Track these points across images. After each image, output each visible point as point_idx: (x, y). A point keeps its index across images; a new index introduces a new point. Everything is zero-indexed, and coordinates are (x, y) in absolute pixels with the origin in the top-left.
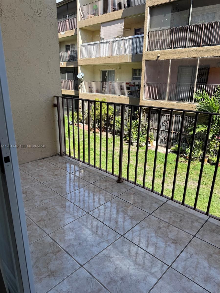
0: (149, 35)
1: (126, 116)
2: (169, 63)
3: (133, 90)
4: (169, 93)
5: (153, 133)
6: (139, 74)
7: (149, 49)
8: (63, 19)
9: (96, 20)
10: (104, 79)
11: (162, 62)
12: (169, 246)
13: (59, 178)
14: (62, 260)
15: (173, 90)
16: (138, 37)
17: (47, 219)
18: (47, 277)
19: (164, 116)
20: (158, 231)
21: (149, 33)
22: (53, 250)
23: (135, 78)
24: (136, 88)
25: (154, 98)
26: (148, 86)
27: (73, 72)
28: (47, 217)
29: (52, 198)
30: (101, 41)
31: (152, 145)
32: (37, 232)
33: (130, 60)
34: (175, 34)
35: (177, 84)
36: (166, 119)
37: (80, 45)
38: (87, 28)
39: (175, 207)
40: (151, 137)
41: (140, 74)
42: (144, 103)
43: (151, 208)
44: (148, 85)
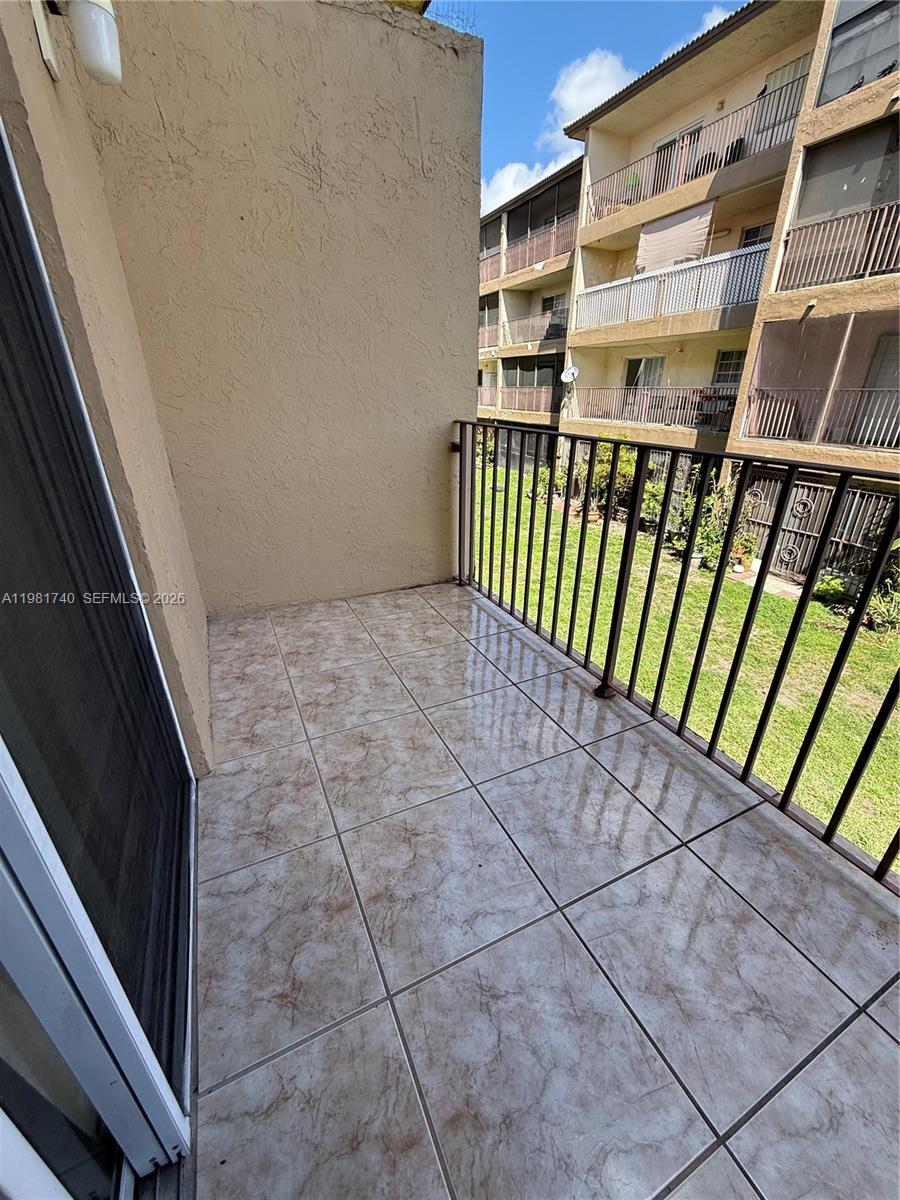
0: (790, 241)
1: (680, 482)
2: (847, 326)
3: (713, 409)
4: (829, 420)
5: (754, 536)
6: (739, 364)
7: (782, 286)
8: (543, 227)
9: (628, 217)
10: (631, 380)
11: (819, 323)
12: (735, 1020)
13: (432, 651)
14: (340, 947)
15: (845, 411)
16: (751, 254)
17: (357, 777)
18: (275, 999)
19: (801, 490)
20: (702, 931)
21: (791, 234)
22: (330, 897)
23: (722, 378)
24: (723, 406)
25: (774, 435)
26: (762, 398)
27: (553, 367)
28: (358, 771)
29: (392, 710)
30: (636, 277)
31: (748, 569)
32: (316, 814)
33: (714, 323)
34: (886, 225)
35: (862, 392)
36: (804, 498)
37: (577, 293)
38: (601, 245)
39: (790, 838)
40: (747, 548)
41: (739, 366)
42: (741, 448)
43: (691, 818)
44: (762, 395)
